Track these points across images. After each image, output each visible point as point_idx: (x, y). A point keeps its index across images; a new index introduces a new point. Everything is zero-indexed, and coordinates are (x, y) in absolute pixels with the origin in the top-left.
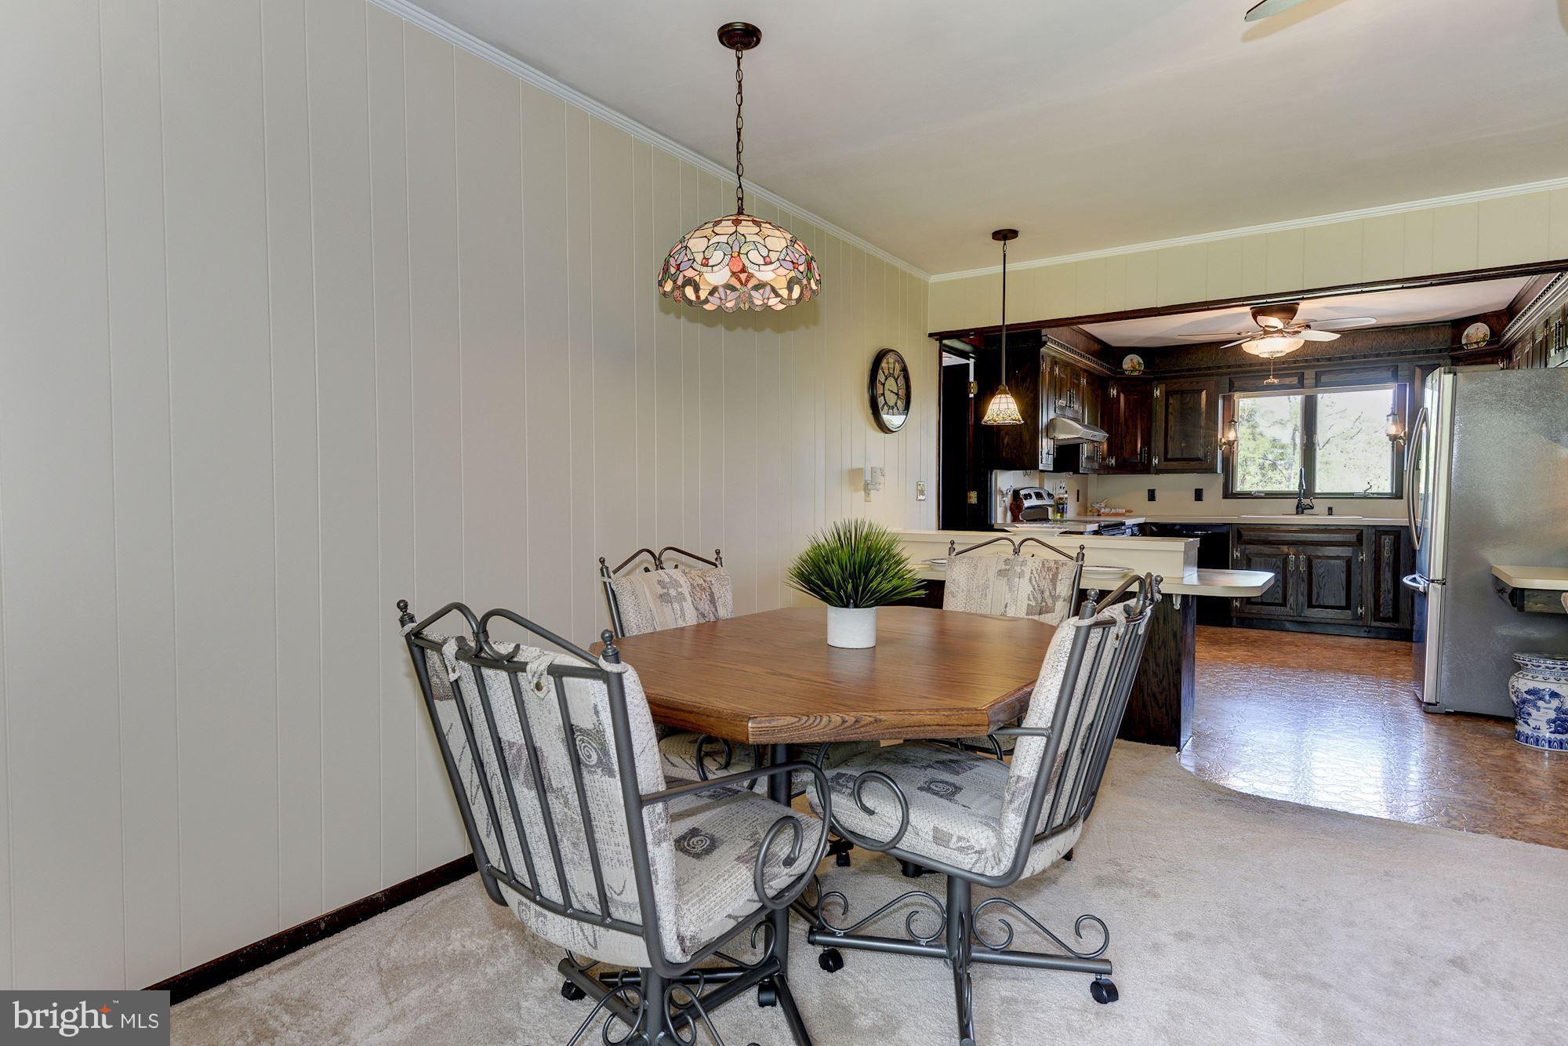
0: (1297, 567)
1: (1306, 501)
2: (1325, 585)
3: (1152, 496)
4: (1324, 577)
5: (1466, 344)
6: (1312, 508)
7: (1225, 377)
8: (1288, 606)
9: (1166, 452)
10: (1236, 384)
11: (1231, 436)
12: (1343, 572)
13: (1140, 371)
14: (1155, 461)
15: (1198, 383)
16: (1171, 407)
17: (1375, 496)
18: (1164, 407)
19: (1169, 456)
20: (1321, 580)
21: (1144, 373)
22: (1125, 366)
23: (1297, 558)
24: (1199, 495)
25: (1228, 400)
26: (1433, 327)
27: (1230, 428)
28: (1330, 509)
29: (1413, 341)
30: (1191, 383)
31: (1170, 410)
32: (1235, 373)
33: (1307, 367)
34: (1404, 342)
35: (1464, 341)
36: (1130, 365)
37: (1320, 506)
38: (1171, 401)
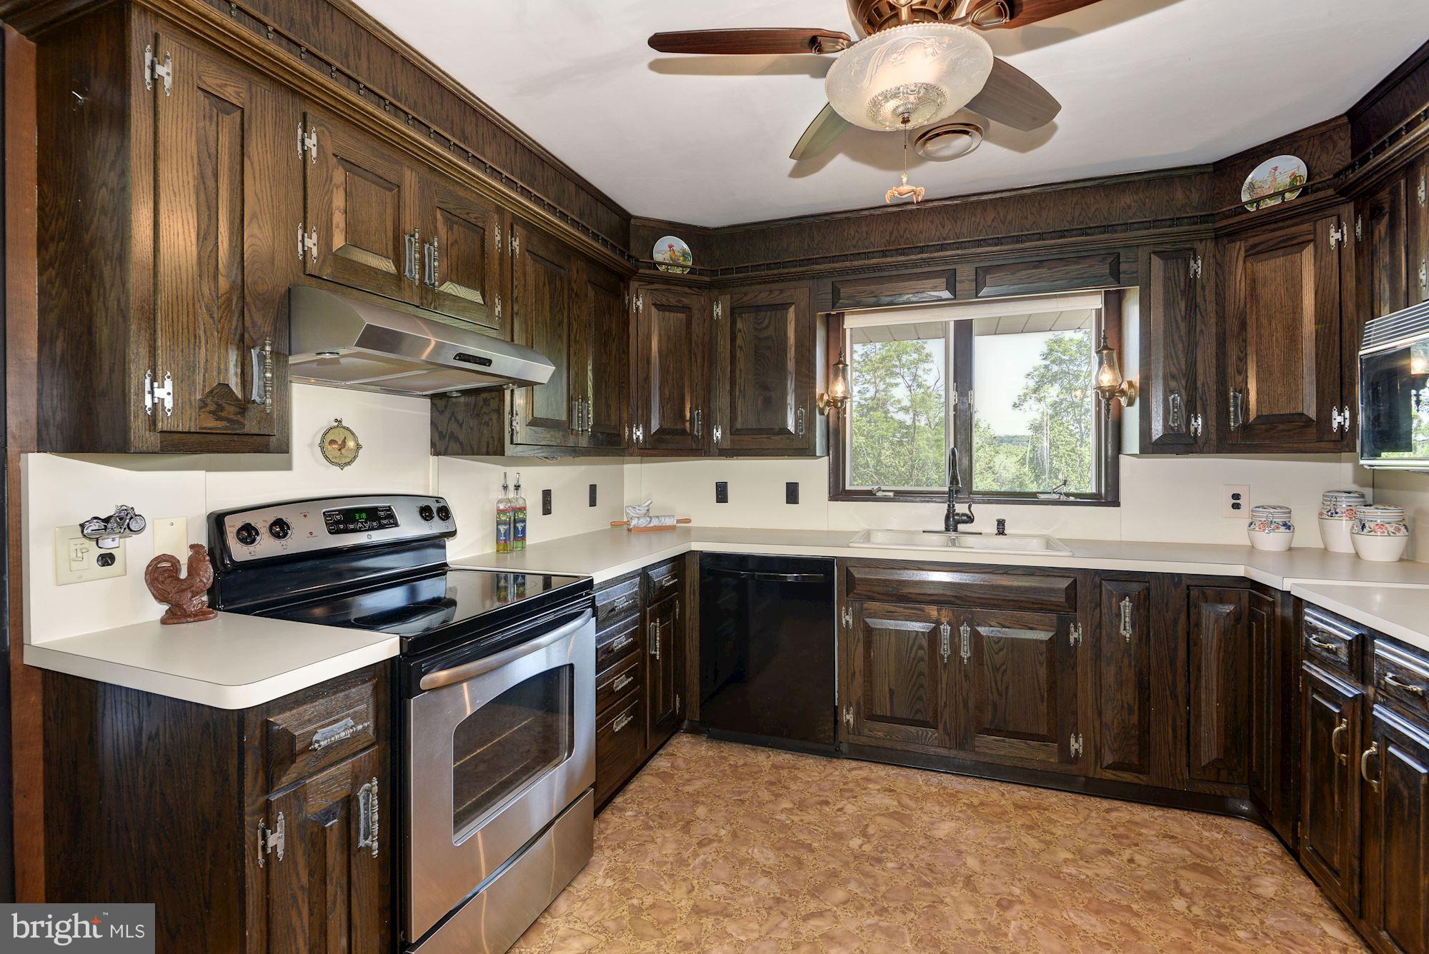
0: (955, 648)
1: (961, 508)
2: (1007, 688)
3: (722, 493)
4: (1005, 671)
5: (1250, 202)
6: (970, 520)
7: (826, 280)
8: (941, 726)
9: (733, 419)
10: (844, 292)
11: (838, 389)
12: (1041, 664)
13: (683, 267)
14: (717, 434)
15: (781, 291)
16: (739, 336)
17: (1072, 499)
18: (729, 338)
19: (739, 426)
20: (999, 677)
21: (692, 271)
22: (658, 257)
23: (955, 633)
24: (792, 494)
25: (834, 324)
26: (1181, 176)
27: (836, 376)
28: (1001, 523)
29: (1145, 204)
30: (771, 292)
31: (739, 342)
32: (842, 272)
33: (963, 259)
34: (1129, 207)
35: (1245, 197)
36: (667, 256)
37: (985, 515)
38: (739, 325)
